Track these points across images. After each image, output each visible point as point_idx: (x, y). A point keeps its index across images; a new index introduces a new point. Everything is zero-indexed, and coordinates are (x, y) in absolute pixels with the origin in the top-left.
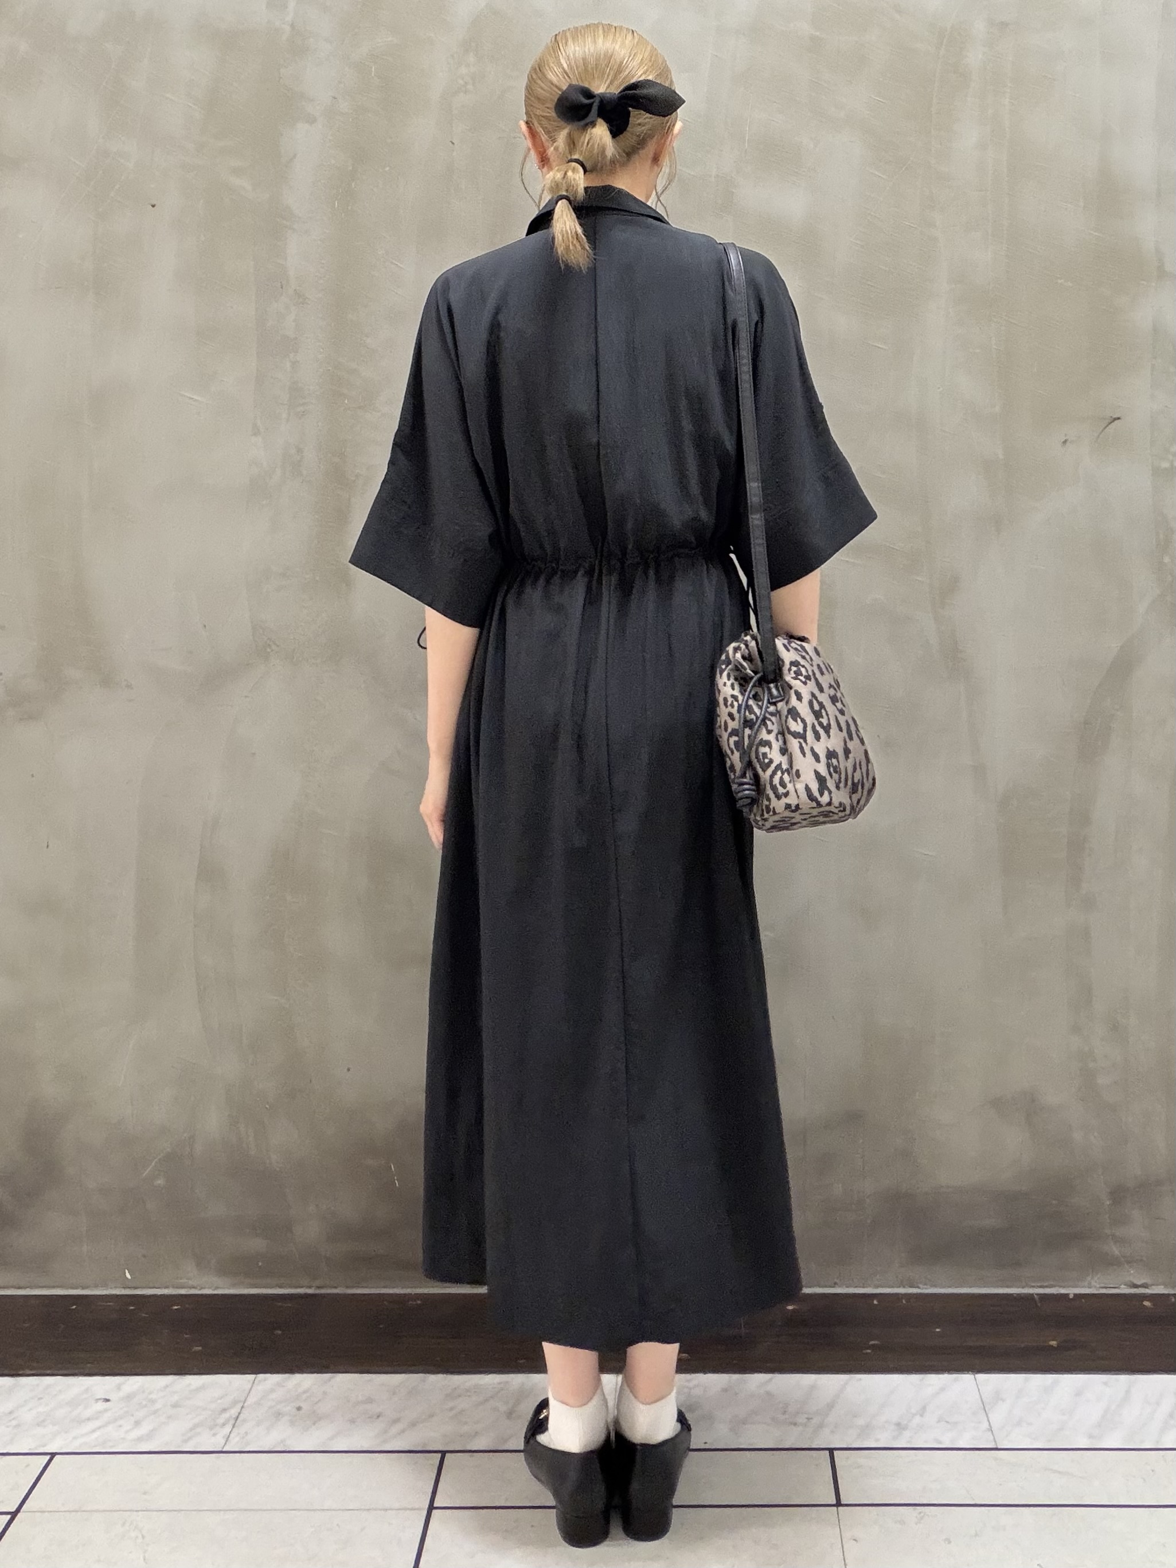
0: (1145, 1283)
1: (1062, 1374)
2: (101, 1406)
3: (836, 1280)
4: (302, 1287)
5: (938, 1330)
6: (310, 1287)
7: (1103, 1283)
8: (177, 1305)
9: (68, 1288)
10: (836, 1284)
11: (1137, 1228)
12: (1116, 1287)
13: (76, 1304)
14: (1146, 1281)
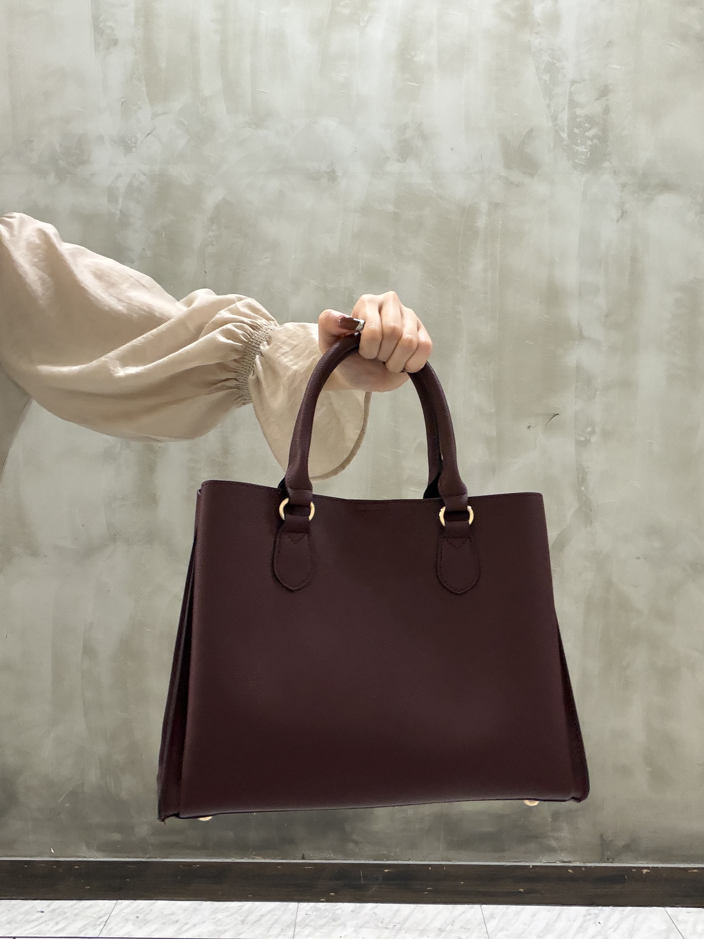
0: (569, 861)
1: (526, 905)
2: (40, 914)
3: (410, 857)
4: (140, 858)
5: (462, 883)
6: (144, 858)
7: (548, 860)
8: (76, 866)
9: (22, 856)
10: (410, 859)
11: (565, 833)
12: (555, 863)
13: (26, 865)
14: (569, 859)
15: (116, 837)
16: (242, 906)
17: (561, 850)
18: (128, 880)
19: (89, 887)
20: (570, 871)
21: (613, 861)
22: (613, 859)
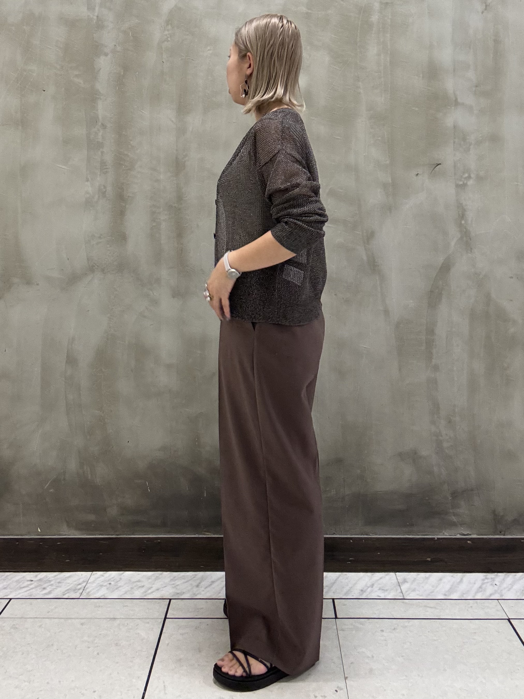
0: (468, 533)
1: (433, 573)
2: (29, 583)
3: (334, 532)
4: (110, 535)
5: (379, 553)
6: (114, 535)
7: (450, 534)
8: (59, 542)
9: (15, 535)
10: (334, 533)
11: (463, 509)
12: (455, 535)
13: (18, 542)
14: (468, 532)
15: (91, 517)
16: (196, 575)
17: (461, 525)
18: (101, 554)
19: (69, 560)
20: (469, 542)
21: (505, 533)
22: (505, 532)
